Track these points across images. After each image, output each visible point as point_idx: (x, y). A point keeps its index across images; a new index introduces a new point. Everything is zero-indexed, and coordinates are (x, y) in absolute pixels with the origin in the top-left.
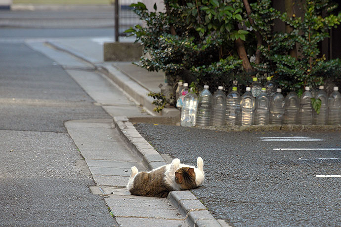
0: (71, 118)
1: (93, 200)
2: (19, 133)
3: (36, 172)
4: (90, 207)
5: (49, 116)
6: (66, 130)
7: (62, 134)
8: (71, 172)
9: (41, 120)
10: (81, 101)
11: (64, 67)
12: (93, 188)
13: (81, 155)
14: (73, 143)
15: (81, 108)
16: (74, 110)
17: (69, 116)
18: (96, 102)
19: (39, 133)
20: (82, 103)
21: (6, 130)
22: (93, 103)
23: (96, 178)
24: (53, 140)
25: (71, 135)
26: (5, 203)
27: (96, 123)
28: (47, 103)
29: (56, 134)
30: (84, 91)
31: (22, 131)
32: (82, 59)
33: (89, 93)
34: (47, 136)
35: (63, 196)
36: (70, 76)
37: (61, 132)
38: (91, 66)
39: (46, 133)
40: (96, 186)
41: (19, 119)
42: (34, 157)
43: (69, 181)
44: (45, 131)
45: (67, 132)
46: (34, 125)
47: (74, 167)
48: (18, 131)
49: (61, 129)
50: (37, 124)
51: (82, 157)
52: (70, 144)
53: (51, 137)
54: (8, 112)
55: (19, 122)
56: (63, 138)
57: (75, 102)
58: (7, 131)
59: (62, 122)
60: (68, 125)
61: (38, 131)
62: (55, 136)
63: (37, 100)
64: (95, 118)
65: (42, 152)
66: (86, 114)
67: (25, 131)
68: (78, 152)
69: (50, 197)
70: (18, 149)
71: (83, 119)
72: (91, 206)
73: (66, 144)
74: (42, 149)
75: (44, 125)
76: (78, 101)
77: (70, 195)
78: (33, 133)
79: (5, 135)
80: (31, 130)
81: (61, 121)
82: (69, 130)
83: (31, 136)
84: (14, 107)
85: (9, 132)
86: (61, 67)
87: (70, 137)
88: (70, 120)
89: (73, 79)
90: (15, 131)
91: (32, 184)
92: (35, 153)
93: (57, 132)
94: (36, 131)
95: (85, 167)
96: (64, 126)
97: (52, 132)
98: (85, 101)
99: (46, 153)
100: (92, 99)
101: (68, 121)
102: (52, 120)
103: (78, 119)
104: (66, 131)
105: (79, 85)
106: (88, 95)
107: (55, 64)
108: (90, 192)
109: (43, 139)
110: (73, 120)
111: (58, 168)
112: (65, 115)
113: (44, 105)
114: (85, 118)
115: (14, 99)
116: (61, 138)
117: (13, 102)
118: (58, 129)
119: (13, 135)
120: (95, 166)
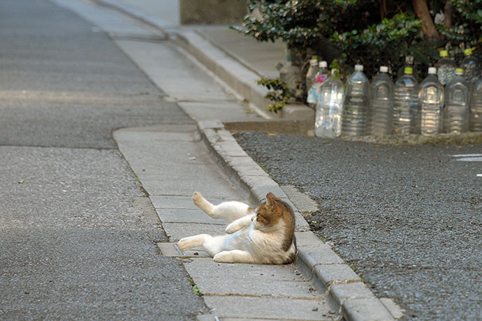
0: (124, 124)
1: (164, 265)
2: (35, 150)
3: (64, 218)
4: (158, 279)
5: (87, 120)
6: (116, 144)
7: (109, 151)
8: (124, 218)
9: (72, 127)
10: (142, 94)
11: (112, 35)
12: (163, 246)
13: (142, 188)
14: (128, 168)
15: (142, 106)
16: (128, 110)
17: (120, 120)
18: (168, 96)
19: (69, 151)
20: (143, 98)
21: (11, 145)
22: (161, 97)
23: (168, 228)
24: (93, 163)
25: (124, 154)
26: (11, 273)
27: (168, 131)
28: (82, 97)
29: (98, 152)
30: (147, 76)
31: (39, 148)
32: (142, 21)
33: (156, 81)
34: (82, 156)
35: (112, 260)
36: (121, 51)
37: (107, 149)
38: (158, 33)
39: (81, 150)
40: (168, 241)
41: (34, 126)
42: (61, 193)
43: (122, 234)
44: (78, 148)
45: (118, 149)
46: (59, 136)
47: (130, 209)
48: (32, 148)
49: (106, 143)
50: (66, 135)
51: (145, 191)
52: (123, 170)
53: (90, 157)
54: (15, 114)
55: (33, 132)
56: (110, 158)
57: (131, 96)
58: (13, 147)
59: (109, 132)
60: (119, 136)
61: (67, 147)
62: (97, 156)
63: (64, 94)
64: (166, 123)
65: (75, 183)
66: (150, 118)
67: (44, 147)
68: (137, 183)
69: (90, 261)
70: (32, 179)
71: (144, 125)
72: (160, 276)
73: (115, 169)
74: (74, 178)
75: (78, 136)
76: (136, 95)
77: (123, 258)
78: (57, 151)
79: (9, 154)
80: (54, 146)
81: (107, 130)
82: (120, 145)
83: (55, 154)
84: (24, 105)
85: (16, 150)
86: (107, 36)
87: (123, 157)
88: (123, 127)
89: (127, 56)
90: (26, 148)
91: (58, 239)
92: (63, 186)
93: (100, 149)
94: (63, 146)
95: (148, 210)
96: (112, 138)
97: (91, 148)
98: (147, 94)
99: (82, 186)
100: (161, 91)
101: (118, 128)
102: (91, 127)
103: (136, 125)
104: (116, 147)
105: (137, 67)
106: (154, 84)
107: (95, 30)
108: (159, 251)
109: (75, 161)
110: (127, 127)
111: (103, 211)
112: (114, 118)
113: (77, 103)
114: (149, 124)
115: (24, 92)
116: (107, 159)
117: (24, 97)
118: (102, 143)
119: (23, 154)
120: (167, 206)
